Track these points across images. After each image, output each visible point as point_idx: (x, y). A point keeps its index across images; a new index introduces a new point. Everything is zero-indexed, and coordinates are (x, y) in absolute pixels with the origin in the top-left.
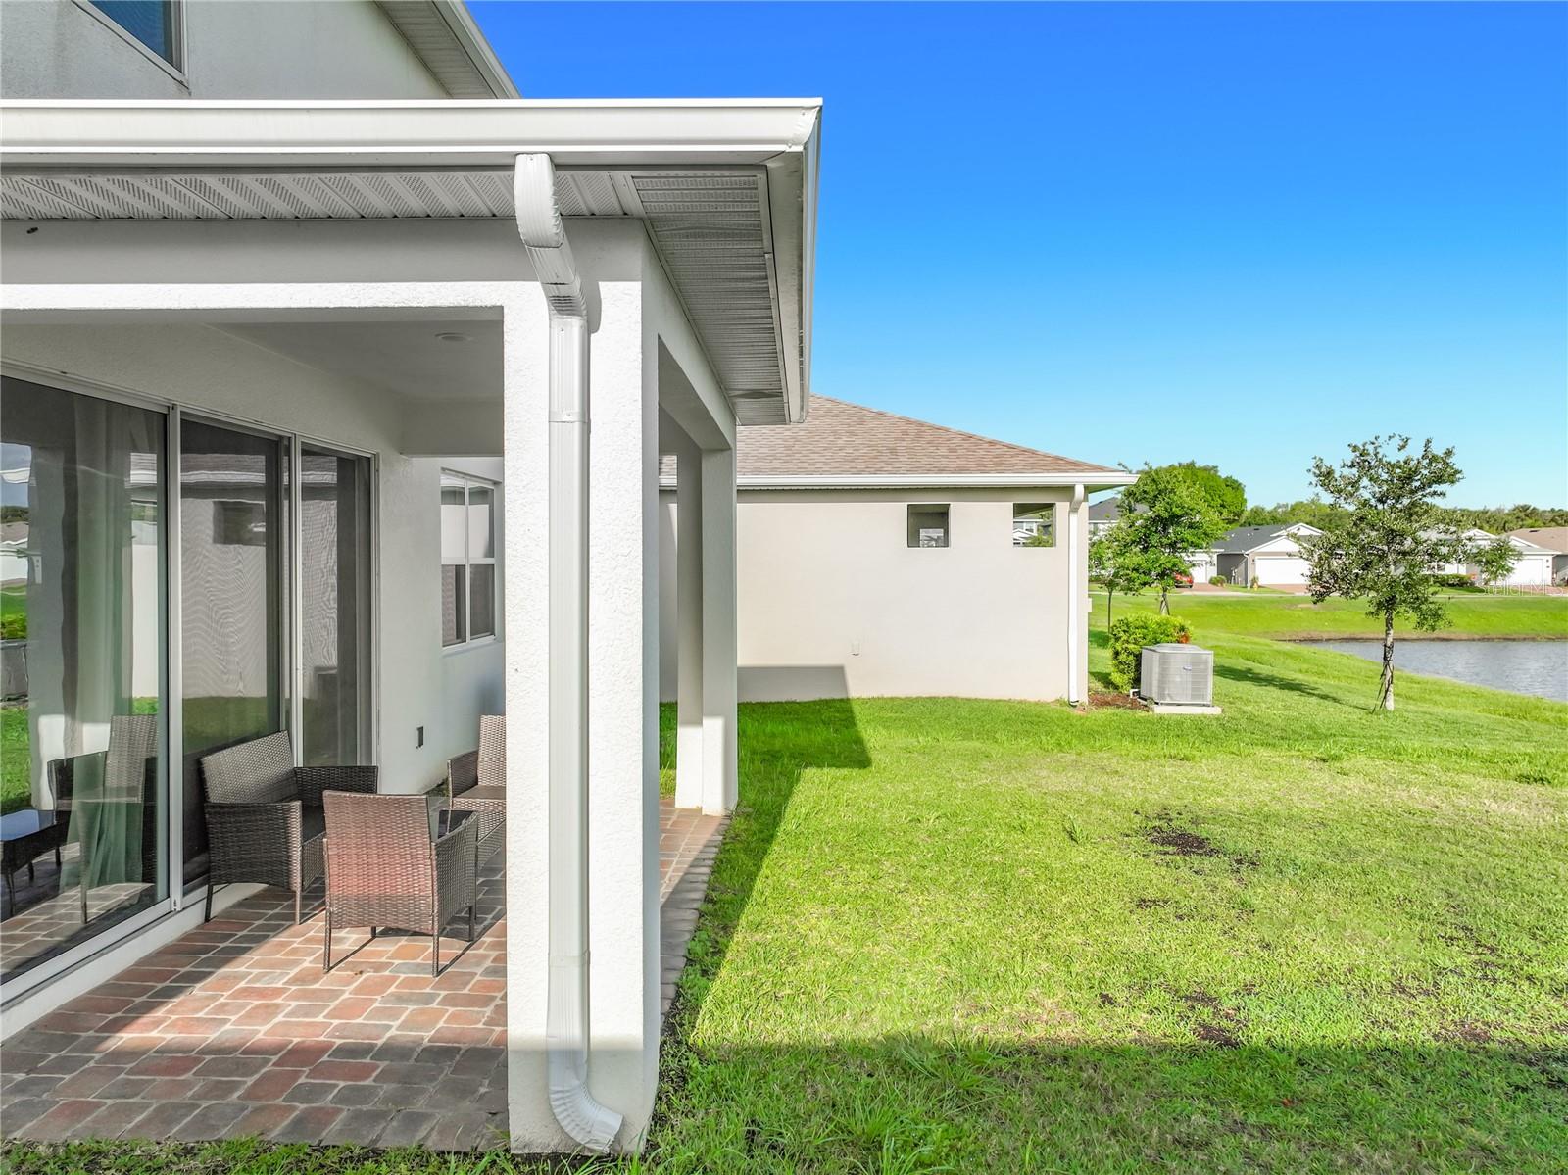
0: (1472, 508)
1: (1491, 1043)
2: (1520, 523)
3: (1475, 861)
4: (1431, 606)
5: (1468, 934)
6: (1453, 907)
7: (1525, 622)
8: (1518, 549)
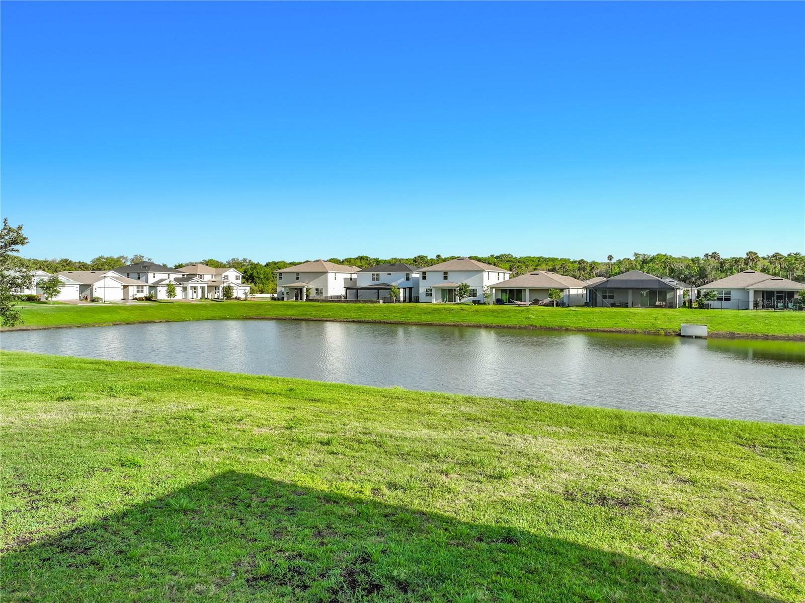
0: (40, 259)
1: (33, 542)
2: (64, 268)
3: (31, 448)
4: (12, 312)
5: (25, 488)
6: (18, 476)
7: (66, 318)
8: (63, 281)
